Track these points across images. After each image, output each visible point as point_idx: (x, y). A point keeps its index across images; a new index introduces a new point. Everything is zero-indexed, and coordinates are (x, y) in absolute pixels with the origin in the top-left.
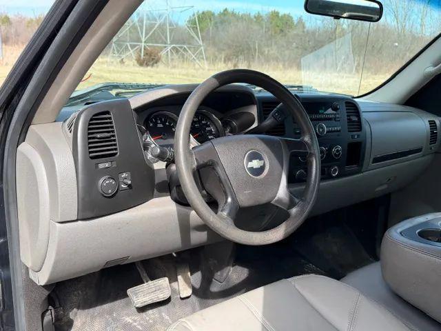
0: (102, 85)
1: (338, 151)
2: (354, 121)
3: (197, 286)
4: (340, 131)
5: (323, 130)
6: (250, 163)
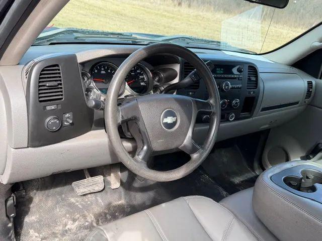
2: (253, 81)
3: (124, 181)
4: (240, 88)
5: (228, 88)
6: (165, 119)
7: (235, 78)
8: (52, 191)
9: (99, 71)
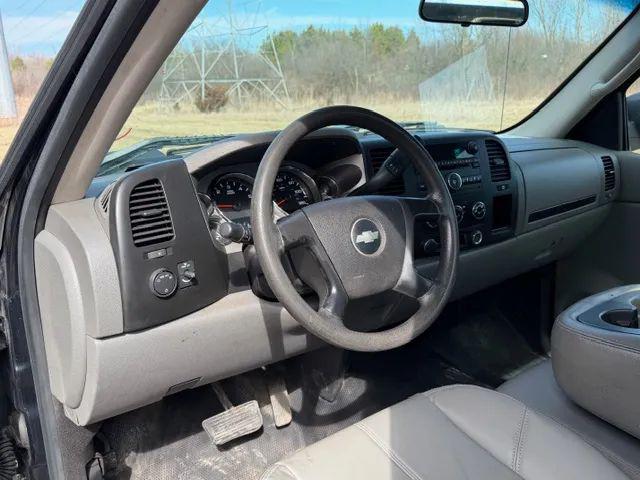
0: (147, 142)
1: (480, 209)
2: (499, 166)
4: (480, 181)
5: (458, 183)
6: (359, 236)
7: (466, 165)
8: (166, 450)
9: (224, 191)
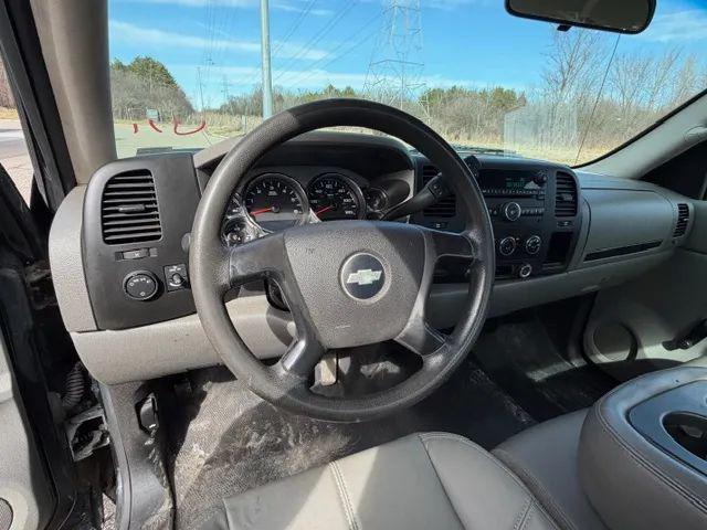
1: (535, 243)
2: (567, 202)
4: (542, 214)
5: (517, 213)
6: (351, 275)
7: (530, 196)
9: (266, 190)
